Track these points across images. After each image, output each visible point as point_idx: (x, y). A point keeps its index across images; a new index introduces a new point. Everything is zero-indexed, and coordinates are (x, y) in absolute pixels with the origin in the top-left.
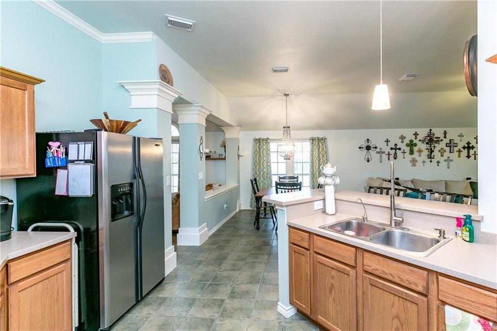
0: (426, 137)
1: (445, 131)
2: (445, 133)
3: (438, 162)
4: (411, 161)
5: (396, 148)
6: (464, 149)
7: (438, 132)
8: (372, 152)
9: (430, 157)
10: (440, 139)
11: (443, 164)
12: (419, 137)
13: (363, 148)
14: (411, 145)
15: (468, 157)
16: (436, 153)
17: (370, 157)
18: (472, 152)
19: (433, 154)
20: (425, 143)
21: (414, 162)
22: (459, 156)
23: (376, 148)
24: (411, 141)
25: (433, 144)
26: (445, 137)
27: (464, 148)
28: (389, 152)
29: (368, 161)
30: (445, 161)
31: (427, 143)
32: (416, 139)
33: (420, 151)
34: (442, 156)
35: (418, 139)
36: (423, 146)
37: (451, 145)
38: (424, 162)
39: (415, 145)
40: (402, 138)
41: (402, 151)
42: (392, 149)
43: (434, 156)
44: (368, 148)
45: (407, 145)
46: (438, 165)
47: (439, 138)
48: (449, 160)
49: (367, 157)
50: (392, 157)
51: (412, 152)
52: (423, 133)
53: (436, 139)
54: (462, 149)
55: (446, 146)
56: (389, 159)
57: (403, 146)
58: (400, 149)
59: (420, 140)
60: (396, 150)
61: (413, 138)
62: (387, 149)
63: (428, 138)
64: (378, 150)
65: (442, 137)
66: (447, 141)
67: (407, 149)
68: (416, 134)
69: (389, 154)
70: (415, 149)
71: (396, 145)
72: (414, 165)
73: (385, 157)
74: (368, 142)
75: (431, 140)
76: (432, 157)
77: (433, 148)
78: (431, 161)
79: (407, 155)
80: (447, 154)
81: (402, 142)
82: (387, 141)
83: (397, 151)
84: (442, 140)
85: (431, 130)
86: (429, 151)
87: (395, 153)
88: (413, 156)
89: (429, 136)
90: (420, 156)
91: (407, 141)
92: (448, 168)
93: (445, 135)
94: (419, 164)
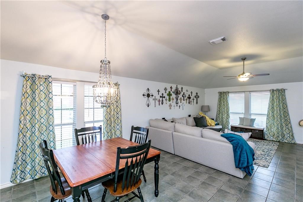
0: (175, 90)
1: (182, 87)
3: (180, 106)
4: (169, 106)
5: (162, 97)
6: (188, 99)
7: (180, 88)
8: (151, 99)
13: (145, 95)
14: (170, 95)
15: (189, 103)
17: (149, 103)
18: (190, 100)
19: (178, 101)
20: (175, 94)
22: (186, 103)
23: (153, 96)
24: (169, 92)
25: (178, 95)
26: (182, 91)
28: (159, 99)
29: (148, 106)
30: (182, 105)
33: (173, 99)
34: (181, 102)
35: (172, 91)
36: (174, 96)
37: (184, 96)
38: (174, 106)
40: (166, 89)
41: (165, 99)
44: (148, 96)
45: (168, 95)
46: (179, 108)
49: (147, 103)
50: (161, 102)
51: (170, 100)
52: (174, 87)
53: (179, 92)
55: (182, 97)
56: (159, 104)
57: (165, 95)
58: (164, 97)
61: (170, 90)
62: (158, 97)
64: (154, 97)
67: (167, 97)
68: (171, 88)
69: (159, 101)
70: (171, 97)
71: (163, 94)
72: (170, 108)
73: (157, 102)
74: (148, 91)
75: (177, 93)
76: (177, 103)
77: (178, 97)
78: (177, 106)
79: (168, 101)
80: (183, 101)
81: (166, 92)
82: (159, 91)
84: (181, 93)
85: (177, 86)
86: (176, 99)
87: (162, 100)
88: (170, 102)
90: (173, 102)
92: (183, 110)
93: (182, 90)
94: (172, 107)
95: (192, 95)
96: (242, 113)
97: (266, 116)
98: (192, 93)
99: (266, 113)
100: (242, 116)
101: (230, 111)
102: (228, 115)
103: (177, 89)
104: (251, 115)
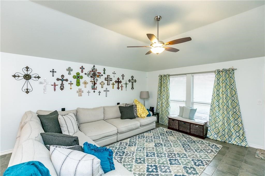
0: (91, 71)
1: (104, 69)
2: (104, 70)
3: (100, 92)
4: (77, 92)
5: (62, 79)
6: (116, 83)
7: (99, 69)
8: (33, 82)
9: (94, 88)
10: (101, 74)
11: (103, 93)
12: (85, 71)
13: (19, 76)
14: (78, 77)
15: (118, 88)
16: (98, 85)
17: (30, 88)
18: (120, 85)
19: (96, 85)
20: (90, 76)
21: (80, 92)
22: (113, 88)
23: (39, 77)
24: (78, 74)
25: (96, 78)
26: (104, 73)
27: (116, 82)
28: (55, 83)
29: (27, 92)
30: (104, 91)
31: (91, 77)
32: (82, 72)
33: (85, 83)
34: (102, 87)
35: (84, 73)
36: (88, 79)
37: (108, 79)
38: (89, 92)
39: (82, 77)
40: (70, 70)
41: (69, 82)
42: (58, 79)
43: (96, 87)
44: (27, 77)
45: (74, 77)
46: (99, 95)
47: (100, 73)
48: (106, 91)
49: (25, 87)
50: (58, 88)
51: (78, 84)
52: (88, 68)
53: (98, 74)
54: (115, 83)
55: (105, 80)
56: (55, 90)
58: (67, 80)
59: (86, 74)
60: (62, 81)
61: (80, 71)
62: (52, 80)
63: (92, 72)
64: (41, 80)
66: (105, 76)
67: (74, 81)
68: (82, 68)
69: (55, 85)
70: (82, 81)
71: (63, 76)
72: (80, 95)
73: (50, 87)
74: (27, 70)
75: (94, 74)
76: (95, 88)
77: (96, 81)
78: (94, 92)
79: (74, 86)
80: (105, 86)
81: (69, 74)
82: (53, 71)
83: (64, 82)
84: (102, 75)
85: (94, 66)
86: (92, 83)
87: (62, 85)
88: (79, 87)
89: (93, 71)
90: (85, 87)
91: (74, 73)
92: (106, 96)
93: (104, 72)
94: (85, 94)
95: (123, 79)
96: (183, 102)
97: (210, 105)
98: (123, 76)
99: (210, 101)
100: (183, 105)
101: (171, 98)
102: (168, 103)
103: (94, 70)
104: (193, 103)
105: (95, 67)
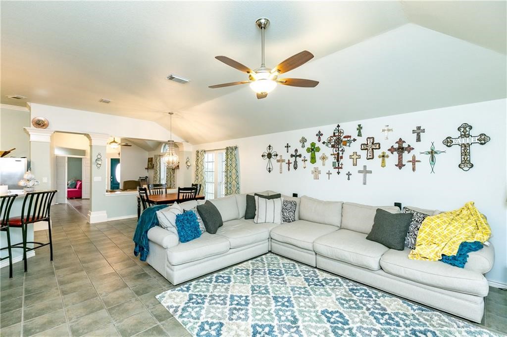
0: (331, 137)
1: (360, 126)
2: (360, 128)
3: (349, 174)
4: (313, 173)
5: (296, 155)
6: (392, 153)
7: (349, 129)
8: (273, 160)
9: (338, 166)
10: (352, 139)
11: (357, 178)
12: (324, 139)
13: (265, 156)
14: (313, 149)
15: (400, 165)
16: (346, 161)
17: (271, 167)
18: (407, 156)
19: (341, 161)
20: (330, 146)
21: (316, 173)
22: (383, 166)
23: (277, 155)
24: (313, 144)
25: (341, 147)
26: (360, 135)
27: (392, 150)
28: (289, 160)
29: (270, 171)
30: (360, 172)
31: (333, 146)
32: (319, 141)
33: (324, 158)
34: (355, 165)
35: (322, 141)
36: (327, 151)
37: (371, 146)
38: (329, 174)
39: (318, 149)
40: (304, 141)
41: (302, 158)
42: (292, 156)
43: (342, 164)
44: (269, 156)
45: (308, 150)
46: (349, 179)
47: (350, 137)
48: (365, 171)
49: (268, 167)
50: (292, 166)
51: (313, 160)
52: (328, 131)
53: (346, 139)
54: (389, 153)
55: (361, 149)
56: (289, 170)
57: (303, 152)
58: (300, 156)
59: (324, 143)
60: (296, 157)
61: (316, 139)
62: (287, 157)
63: (335, 138)
64: (278, 158)
65: (354, 135)
66: (362, 140)
67: (308, 156)
68: (320, 135)
69: (289, 163)
70: (318, 155)
71: (296, 150)
72: (316, 178)
73: (285, 166)
74: (270, 149)
75: (338, 141)
76: (340, 166)
77: (341, 153)
78: (338, 173)
79: (308, 162)
80: (363, 162)
81: (303, 146)
82: (288, 146)
83: (298, 158)
84: (354, 140)
85: (338, 126)
86: (335, 157)
87: (296, 162)
88: (315, 165)
89: (334, 135)
90: (324, 165)
91: (308, 145)
92: (365, 184)
93: (360, 132)
94: (323, 176)
98: (418, 131)
105: (340, 128)
